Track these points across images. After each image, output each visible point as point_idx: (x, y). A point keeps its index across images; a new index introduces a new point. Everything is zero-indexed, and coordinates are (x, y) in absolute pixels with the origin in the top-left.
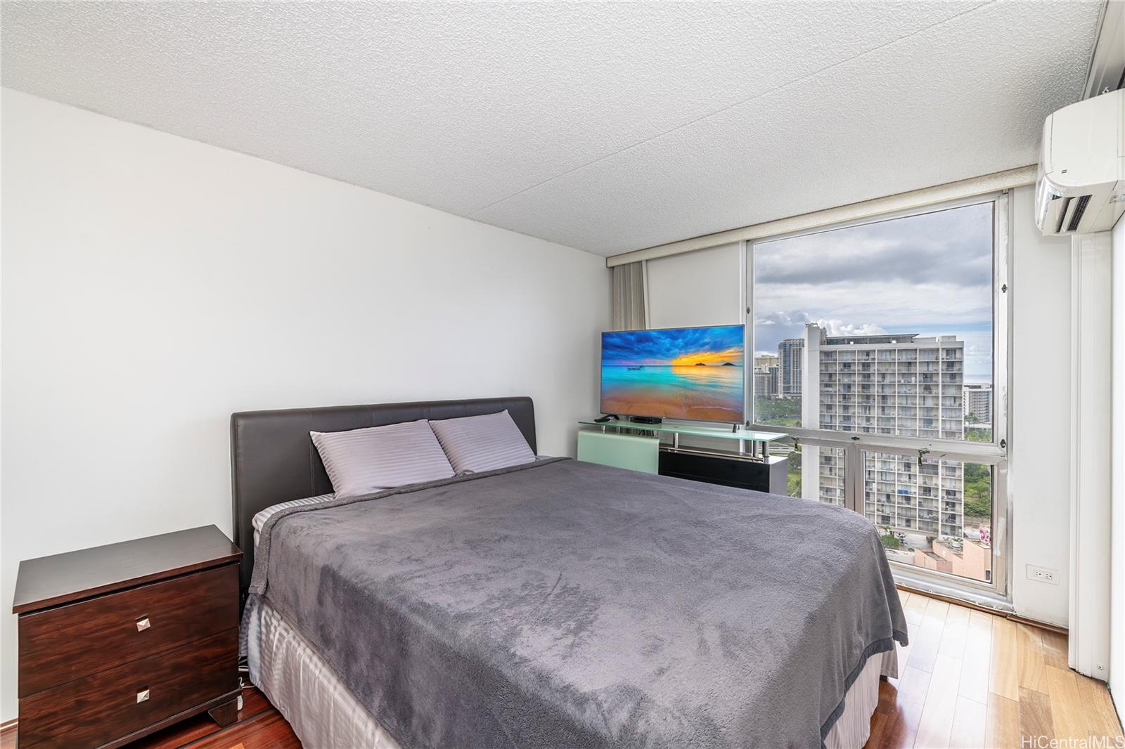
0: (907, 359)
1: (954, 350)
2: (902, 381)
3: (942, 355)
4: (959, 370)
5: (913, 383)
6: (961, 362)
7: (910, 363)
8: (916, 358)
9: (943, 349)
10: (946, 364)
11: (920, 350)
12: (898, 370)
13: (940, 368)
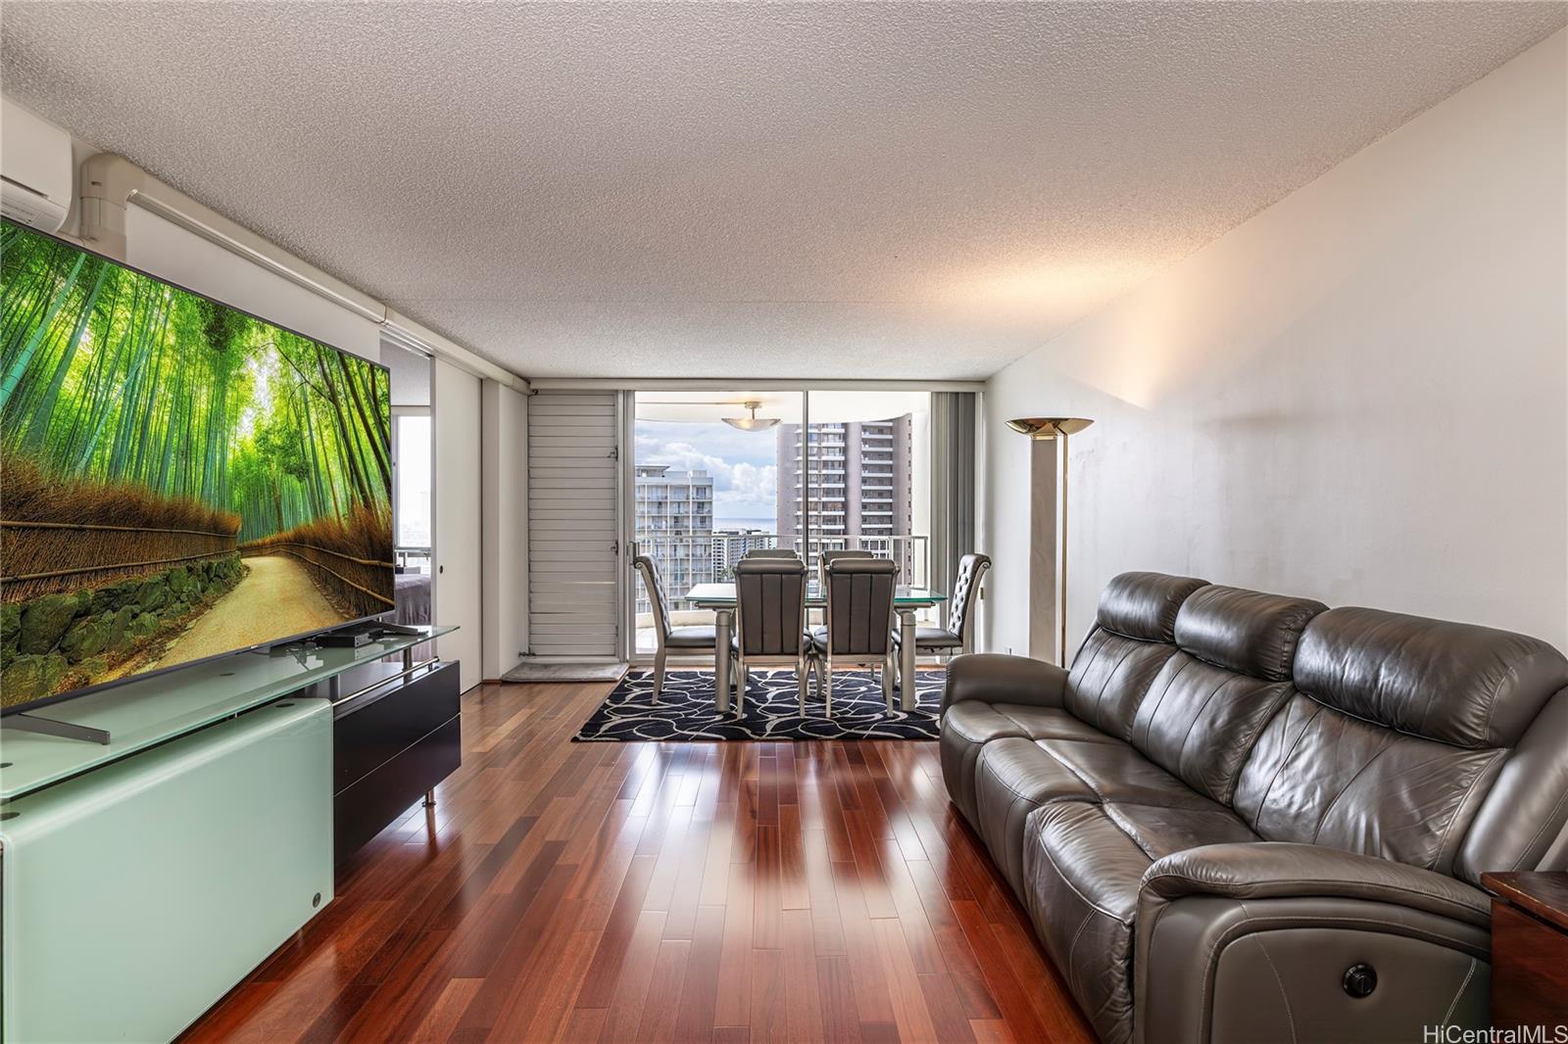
0: (658, 497)
1: (704, 488)
2: (653, 527)
3: (692, 493)
4: (710, 512)
5: (664, 528)
6: (711, 502)
7: (660, 503)
8: (666, 498)
9: (693, 486)
10: (696, 505)
11: (671, 486)
12: (648, 512)
13: (691, 508)
